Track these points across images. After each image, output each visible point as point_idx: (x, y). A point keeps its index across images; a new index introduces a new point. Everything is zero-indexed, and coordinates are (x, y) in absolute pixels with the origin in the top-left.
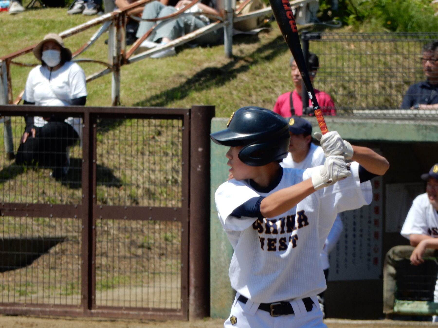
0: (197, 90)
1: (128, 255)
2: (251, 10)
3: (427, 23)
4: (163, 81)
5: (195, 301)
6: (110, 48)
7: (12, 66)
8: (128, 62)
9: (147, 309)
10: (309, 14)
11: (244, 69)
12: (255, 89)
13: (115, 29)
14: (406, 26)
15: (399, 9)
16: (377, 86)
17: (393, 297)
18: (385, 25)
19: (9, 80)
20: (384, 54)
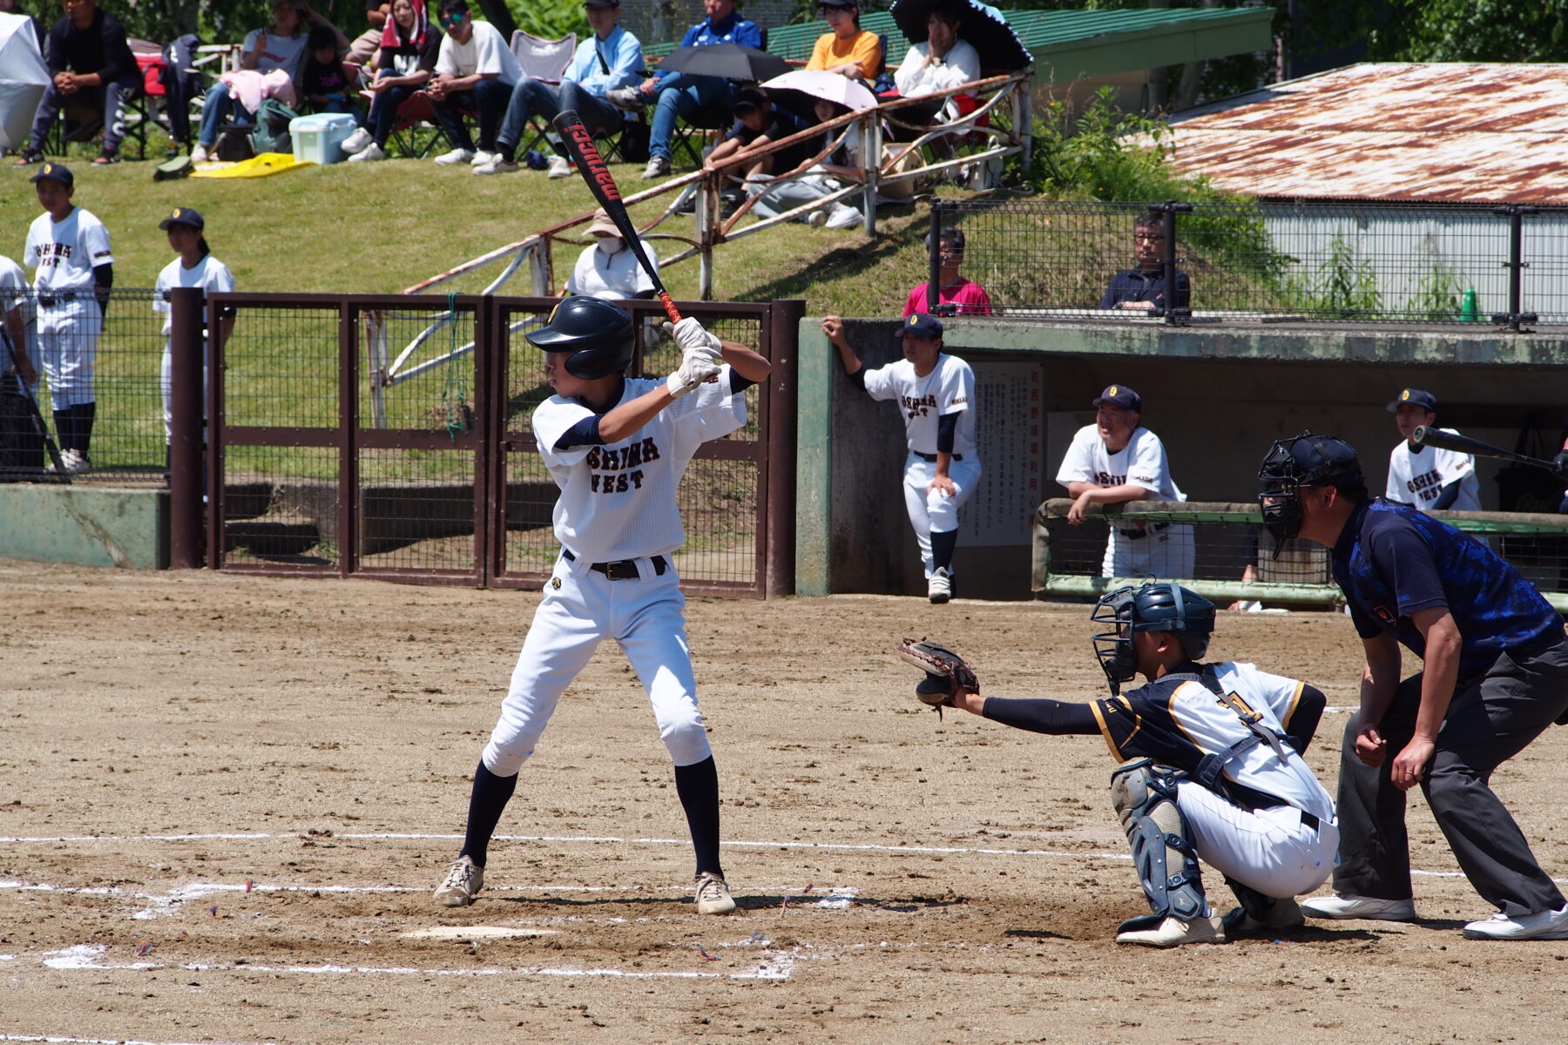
0: (820, 280)
1: (708, 508)
2: (905, 169)
3: (1155, 191)
4: (776, 266)
5: (775, 571)
6: (698, 218)
7: (554, 244)
8: (724, 240)
9: (710, 583)
10: (989, 176)
11: (890, 251)
12: (904, 280)
13: (705, 194)
14: (1125, 194)
15: (1115, 170)
16: (1079, 277)
17: (1045, 569)
18: (1095, 193)
19: (550, 262)
20: (1092, 233)
